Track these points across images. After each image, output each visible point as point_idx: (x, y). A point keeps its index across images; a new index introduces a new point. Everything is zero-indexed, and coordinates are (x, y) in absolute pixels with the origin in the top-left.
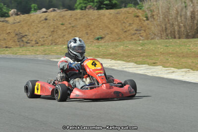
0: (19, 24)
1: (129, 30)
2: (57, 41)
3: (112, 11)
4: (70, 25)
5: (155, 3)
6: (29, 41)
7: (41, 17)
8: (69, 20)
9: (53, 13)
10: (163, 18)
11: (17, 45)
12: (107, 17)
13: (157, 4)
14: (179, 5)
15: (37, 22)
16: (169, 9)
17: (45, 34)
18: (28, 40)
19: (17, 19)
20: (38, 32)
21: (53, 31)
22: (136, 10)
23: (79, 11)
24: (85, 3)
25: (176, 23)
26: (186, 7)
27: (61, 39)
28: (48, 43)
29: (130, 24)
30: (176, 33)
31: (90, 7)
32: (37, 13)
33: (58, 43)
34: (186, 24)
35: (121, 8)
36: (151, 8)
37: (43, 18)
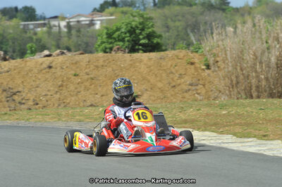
0: (7, 74)
1: (180, 85)
2: (68, 101)
3: (153, 55)
4: (87, 77)
5: (220, 43)
6: (23, 101)
7: (42, 64)
8: (86, 68)
9: (61, 58)
10: (232, 66)
11: (5, 107)
12: (145, 64)
13: (223, 45)
14: (258, 46)
15: (36, 71)
16: (242, 52)
17: (49, 91)
18: (22, 99)
19: (5, 66)
20: (37, 87)
21: (62, 86)
22: (190, 54)
23: (101, 54)
24: (111, 43)
25: (254, 74)
26: (268, 49)
27: (73, 98)
28: (54, 105)
29: (181, 74)
30: (254, 89)
31: (118, 49)
32: (35, 57)
33: (69, 103)
34: (269, 75)
35: (166, 50)
36: (214, 51)
37: (45, 66)
